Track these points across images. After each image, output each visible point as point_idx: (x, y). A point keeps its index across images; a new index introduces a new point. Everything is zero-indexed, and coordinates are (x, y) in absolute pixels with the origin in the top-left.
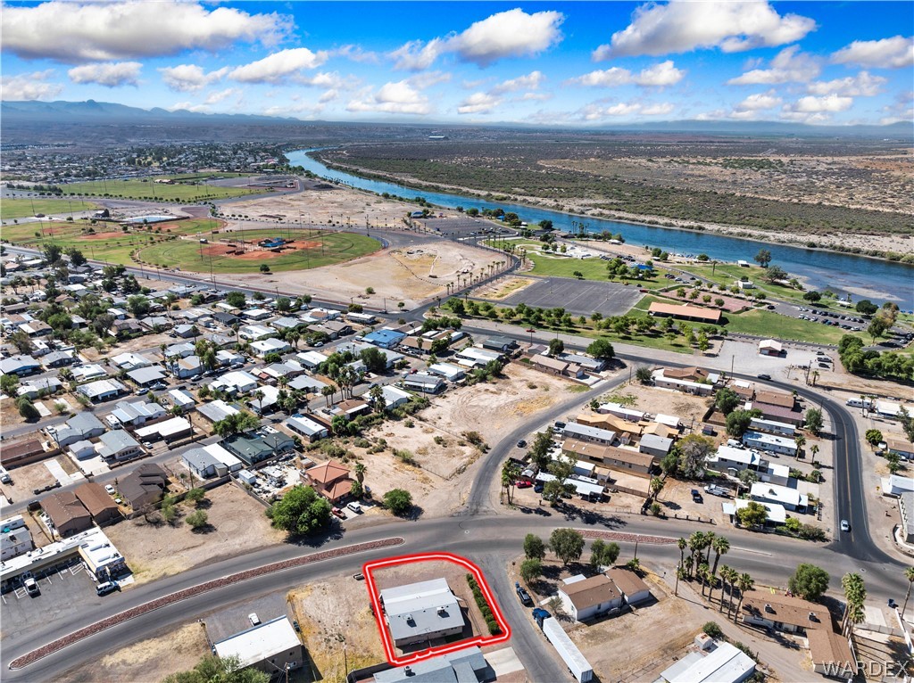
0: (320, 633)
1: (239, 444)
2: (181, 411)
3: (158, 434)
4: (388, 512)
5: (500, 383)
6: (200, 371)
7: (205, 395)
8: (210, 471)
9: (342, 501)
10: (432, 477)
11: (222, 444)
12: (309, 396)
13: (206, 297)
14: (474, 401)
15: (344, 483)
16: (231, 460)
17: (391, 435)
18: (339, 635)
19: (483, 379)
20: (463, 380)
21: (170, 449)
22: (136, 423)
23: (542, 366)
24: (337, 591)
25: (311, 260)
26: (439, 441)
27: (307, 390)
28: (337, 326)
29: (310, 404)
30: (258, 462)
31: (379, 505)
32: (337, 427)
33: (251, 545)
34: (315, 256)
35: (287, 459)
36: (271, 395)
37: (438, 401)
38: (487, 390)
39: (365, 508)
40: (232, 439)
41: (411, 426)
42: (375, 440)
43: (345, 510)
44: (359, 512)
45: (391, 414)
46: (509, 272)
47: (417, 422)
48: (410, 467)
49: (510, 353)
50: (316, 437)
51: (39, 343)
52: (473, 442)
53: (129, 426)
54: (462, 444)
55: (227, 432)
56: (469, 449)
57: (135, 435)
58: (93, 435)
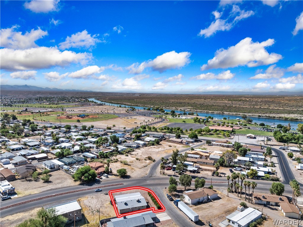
0: (90, 210)
1: (65, 160)
2: (43, 152)
3: (35, 158)
4: (119, 177)
5: (159, 146)
6: (53, 143)
7: (53, 148)
8: (53, 167)
9: (101, 174)
10: (134, 168)
11: (58, 160)
12: (91, 149)
13: (57, 127)
14: (150, 150)
15: (102, 168)
16: (60, 163)
17: (120, 158)
18: (97, 210)
19: (153, 145)
20: (145, 145)
21: (39, 162)
22: (27, 155)
23: (173, 141)
24: (98, 198)
25: (94, 120)
26: (137, 159)
27: (91, 147)
28: (103, 133)
29: (91, 151)
30: (70, 164)
31: (115, 175)
32: (100, 156)
33: (65, 186)
34: (96, 119)
35: (82, 164)
36: (77, 148)
37: (137, 150)
38: (154, 147)
39: (109, 176)
40: (62, 158)
41: (127, 156)
42: (114, 159)
43: (103, 177)
44: (107, 177)
45: (121, 153)
46: (161, 122)
47: (129, 155)
48: (127, 166)
49: (162, 138)
50: (93, 158)
52: (149, 159)
53: (24, 156)
54: (146, 160)
55: (61, 156)
56: (148, 161)
57: (26, 158)
58: (10, 158)
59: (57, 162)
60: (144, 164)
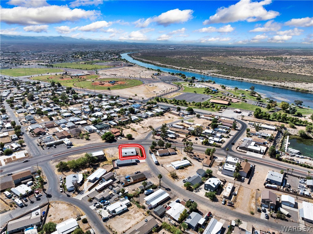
0: (109, 155)
1: (97, 126)
2: (84, 119)
3: (79, 123)
4: (127, 139)
5: (162, 117)
6: (90, 112)
7: (90, 116)
8: (90, 130)
9: (118, 136)
10: (138, 133)
11: (93, 126)
12: (114, 118)
13: (92, 95)
14: (154, 120)
15: (118, 133)
16: (95, 128)
17: (132, 126)
18: (112, 155)
19: (158, 116)
20: (152, 116)
21: (82, 126)
22: (74, 121)
23: (174, 113)
24: (113, 150)
25: (122, 87)
26: (142, 127)
27: (114, 116)
28: (125, 103)
29: (114, 119)
30: (101, 129)
31: (125, 137)
32: (119, 123)
35: (107, 129)
36: (105, 117)
37: (145, 120)
38: (158, 118)
39: (122, 138)
40: (96, 125)
41: (137, 124)
42: (128, 126)
43: (118, 138)
44: (121, 138)
45: (133, 122)
46: (176, 91)
47: (139, 124)
48: (134, 132)
49: (168, 110)
50: (115, 125)
51: (52, 105)
52: (150, 128)
53: (73, 122)
54: (148, 128)
55: (95, 123)
56: (149, 129)
57: (74, 124)
58: (65, 123)
59: (93, 127)
60: (145, 131)
